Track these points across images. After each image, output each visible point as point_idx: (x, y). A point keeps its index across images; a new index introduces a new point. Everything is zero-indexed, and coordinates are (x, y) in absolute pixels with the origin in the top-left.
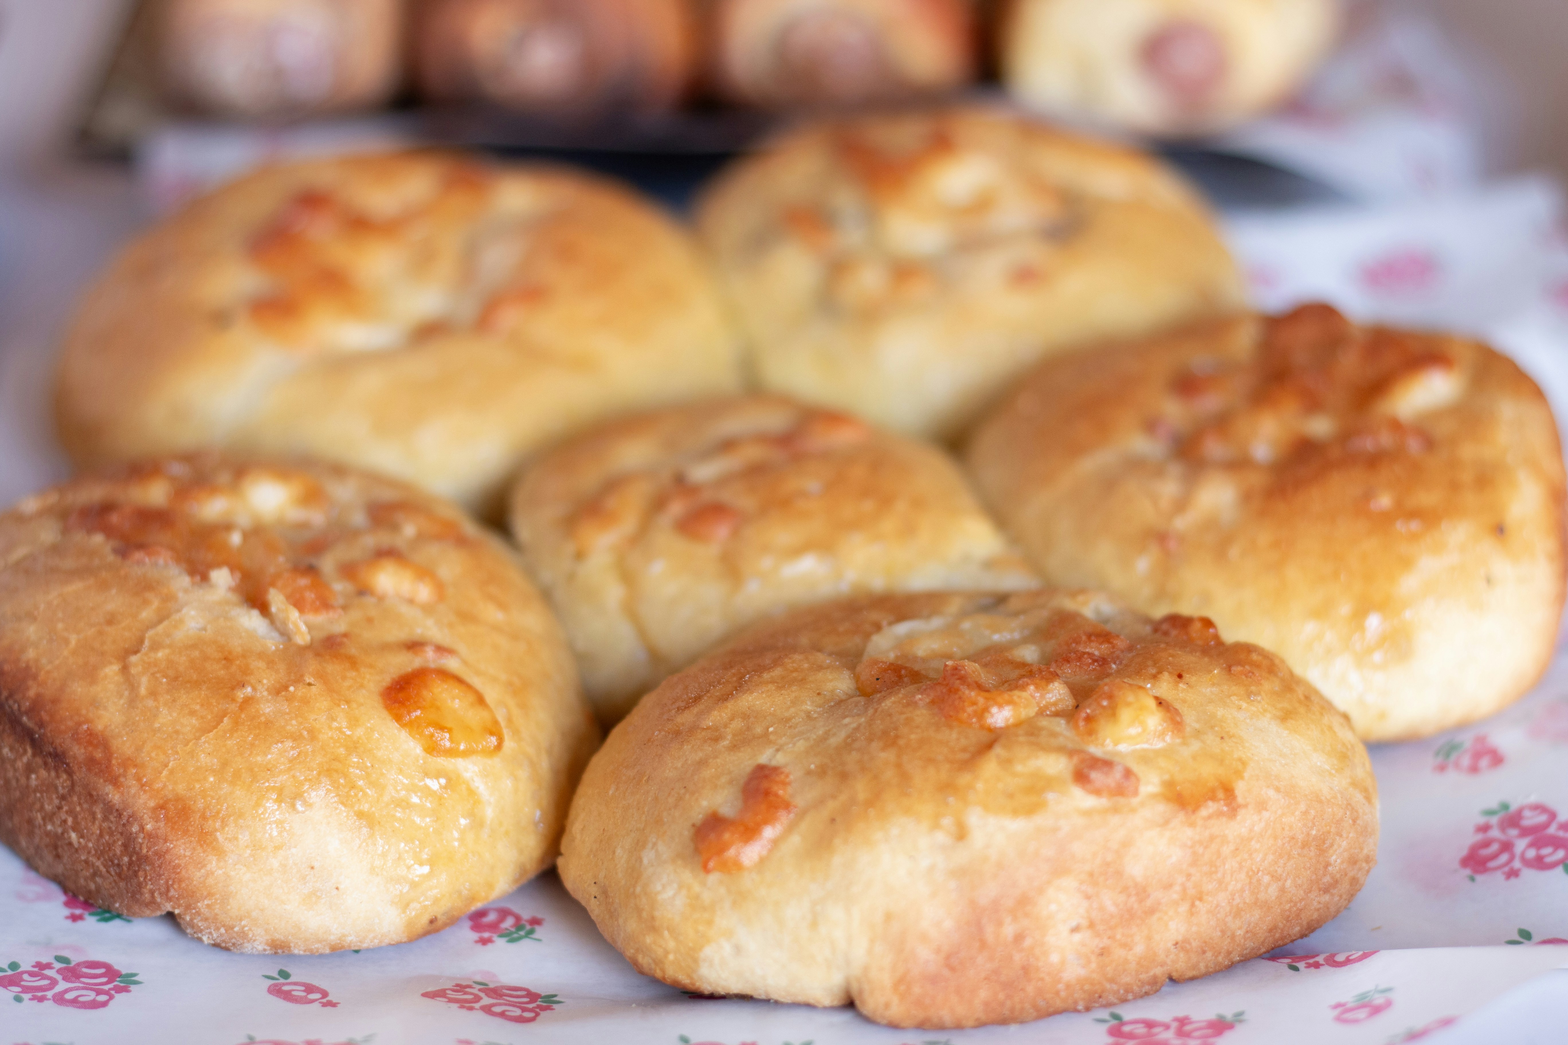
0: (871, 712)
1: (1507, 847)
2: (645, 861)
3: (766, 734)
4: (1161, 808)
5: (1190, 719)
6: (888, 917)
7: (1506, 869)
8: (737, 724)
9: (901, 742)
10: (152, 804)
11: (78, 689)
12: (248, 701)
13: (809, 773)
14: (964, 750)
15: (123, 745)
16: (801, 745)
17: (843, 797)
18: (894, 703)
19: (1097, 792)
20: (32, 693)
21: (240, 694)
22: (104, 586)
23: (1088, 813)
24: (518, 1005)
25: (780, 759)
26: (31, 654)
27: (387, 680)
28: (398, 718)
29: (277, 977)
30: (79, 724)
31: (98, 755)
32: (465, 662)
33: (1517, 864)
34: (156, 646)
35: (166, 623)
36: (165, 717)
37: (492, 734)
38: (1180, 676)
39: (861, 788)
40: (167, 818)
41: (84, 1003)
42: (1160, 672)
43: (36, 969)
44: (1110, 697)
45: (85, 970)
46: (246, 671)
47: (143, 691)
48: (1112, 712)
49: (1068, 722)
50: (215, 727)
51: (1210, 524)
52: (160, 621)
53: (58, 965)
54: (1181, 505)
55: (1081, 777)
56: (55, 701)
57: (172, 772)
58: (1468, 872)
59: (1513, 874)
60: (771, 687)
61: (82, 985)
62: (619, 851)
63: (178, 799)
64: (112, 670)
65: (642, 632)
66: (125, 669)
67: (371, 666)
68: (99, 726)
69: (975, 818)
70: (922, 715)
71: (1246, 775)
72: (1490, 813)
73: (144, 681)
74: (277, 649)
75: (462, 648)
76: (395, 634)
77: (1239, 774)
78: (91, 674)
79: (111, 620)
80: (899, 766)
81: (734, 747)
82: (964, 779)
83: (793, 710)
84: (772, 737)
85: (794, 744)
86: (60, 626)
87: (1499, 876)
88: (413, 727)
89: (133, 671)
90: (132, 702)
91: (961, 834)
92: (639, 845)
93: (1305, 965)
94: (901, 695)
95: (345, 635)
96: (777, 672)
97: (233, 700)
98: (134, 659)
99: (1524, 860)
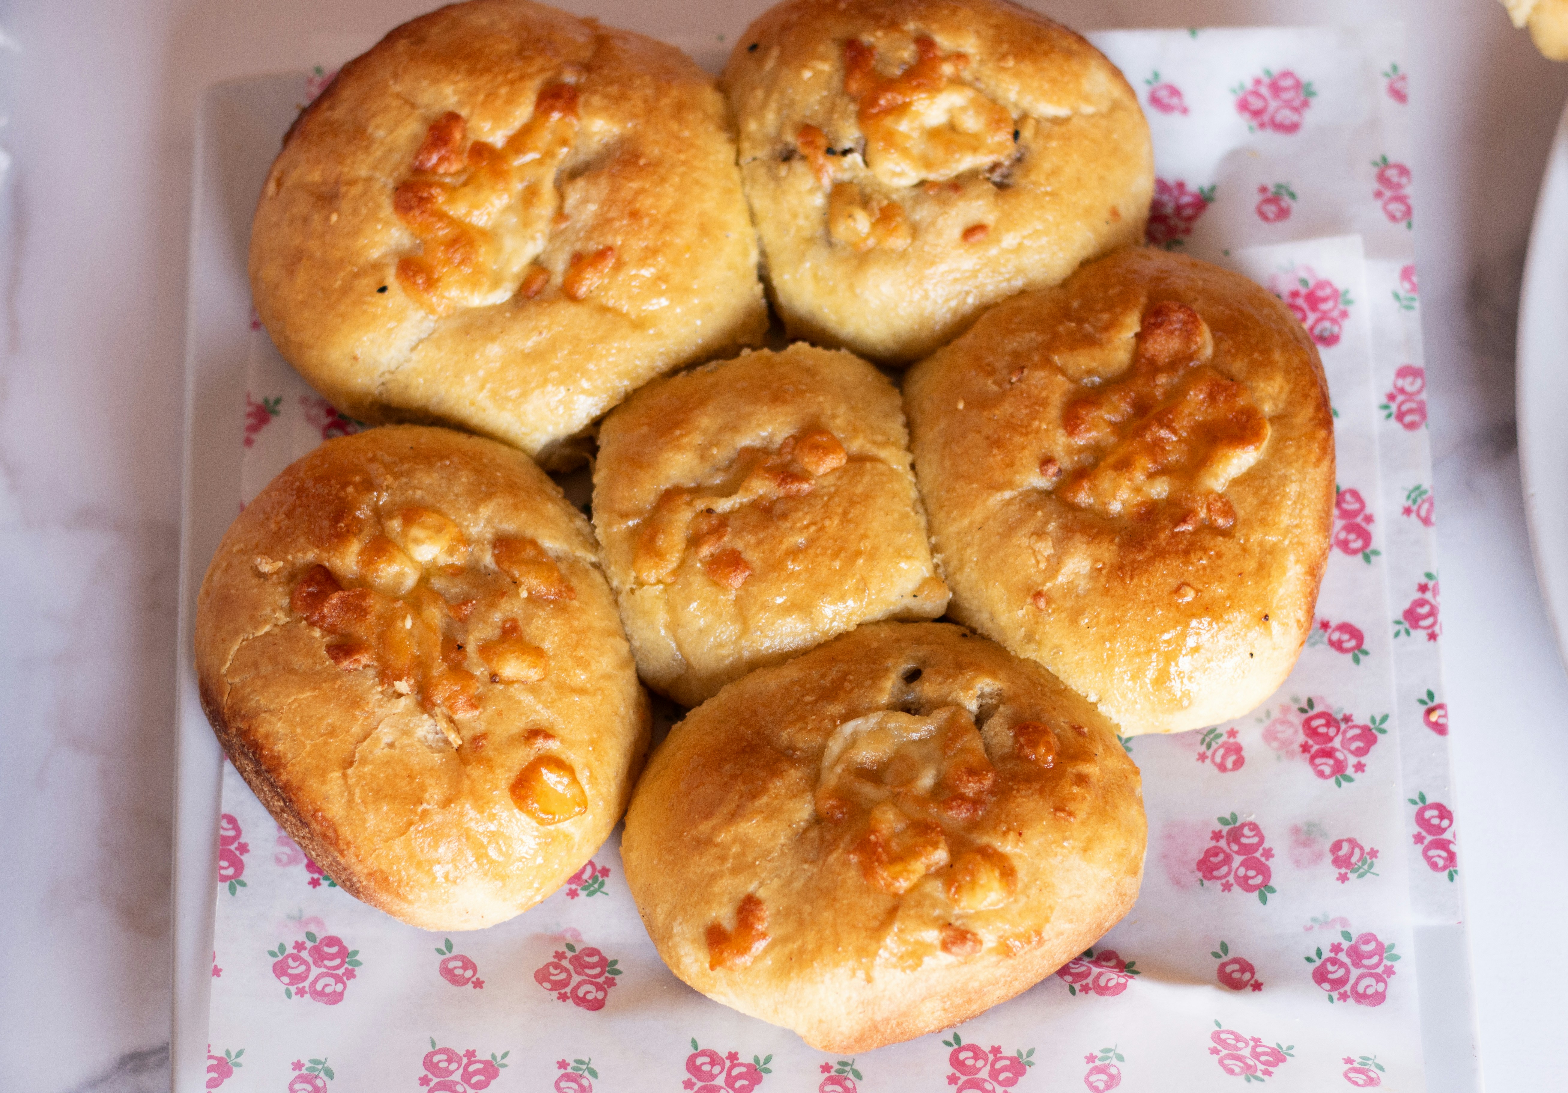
0: (821, 862)
1: (1228, 860)
2: (675, 931)
3: (753, 865)
4: (994, 959)
5: (1022, 874)
6: (821, 1021)
7: (1224, 881)
8: (735, 849)
9: (837, 905)
10: (365, 871)
11: (313, 783)
12: (425, 812)
13: (778, 912)
14: (875, 918)
15: (346, 832)
16: (776, 883)
17: (799, 943)
18: (836, 859)
19: (957, 955)
20: (284, 777)
21: (420, 809)
22: (327, 700)
23: (948, 967)
24: (594, 979)
25: (761, 894)
26: (279, 747)
27: (513, 775)
28: (521, 808)
29: (444, 949)
30: (316, 811)
31: (331, 834)
32: (562, 741)
33: (1231, 879)
34: (364, 761)
35: (368, 740)
36: (371, 820)
37: (579, 806)
38: (1020, 834)
39: (811, 939)
40: (376, 882)
41: (328, 995)
42: (1009, 829)
43: (296, 950)
44: (972, 875)
45: (326, 948)
46: (423, 788)
47: (358, 800)
48: (973, 884)
49: (943, 884)
50: (404, 833)
51: (1070, 589)
52: (365, 738)
53: (309, 945)
54: (1054, 568)
55: (945, 946)
56: (299, 789)
57: (378, 856)
58: (1200, 875)
59: (1227, 887)
60: (759, 817)
61: (325, 970)
62: (659, 910)
63: (382, 871)
64: (336, 775)
66: (345, 776)
67: (502, 766)
68: (329, 816)
69: (876, 973)
70: (852, 876)
71: (1052, 919)
72: (1223, 821)
73: (358, 792)
74: (441, 764)
75: (561, 726)
76: (518, 724)
77: (1047, 920)
78: (323, 774)
79: (332, 732)
80: (834, 926)
81: (734, 870)
82: (873, 946)
83: (772, 844)
84: (758, 870)
85: (771, 880)
86: (299, 730)
87: (1218, 885)
88: (531, 814)
89: (351, 780)
90: (351, 801)
91: (869, 980)
92: (671, 915)
93: (1080, 988)
94: (840, 851)
95: (484, 736)
96: (764, 799)
97: (416, 813)
98: (350, 771)
99: (1236, 876)
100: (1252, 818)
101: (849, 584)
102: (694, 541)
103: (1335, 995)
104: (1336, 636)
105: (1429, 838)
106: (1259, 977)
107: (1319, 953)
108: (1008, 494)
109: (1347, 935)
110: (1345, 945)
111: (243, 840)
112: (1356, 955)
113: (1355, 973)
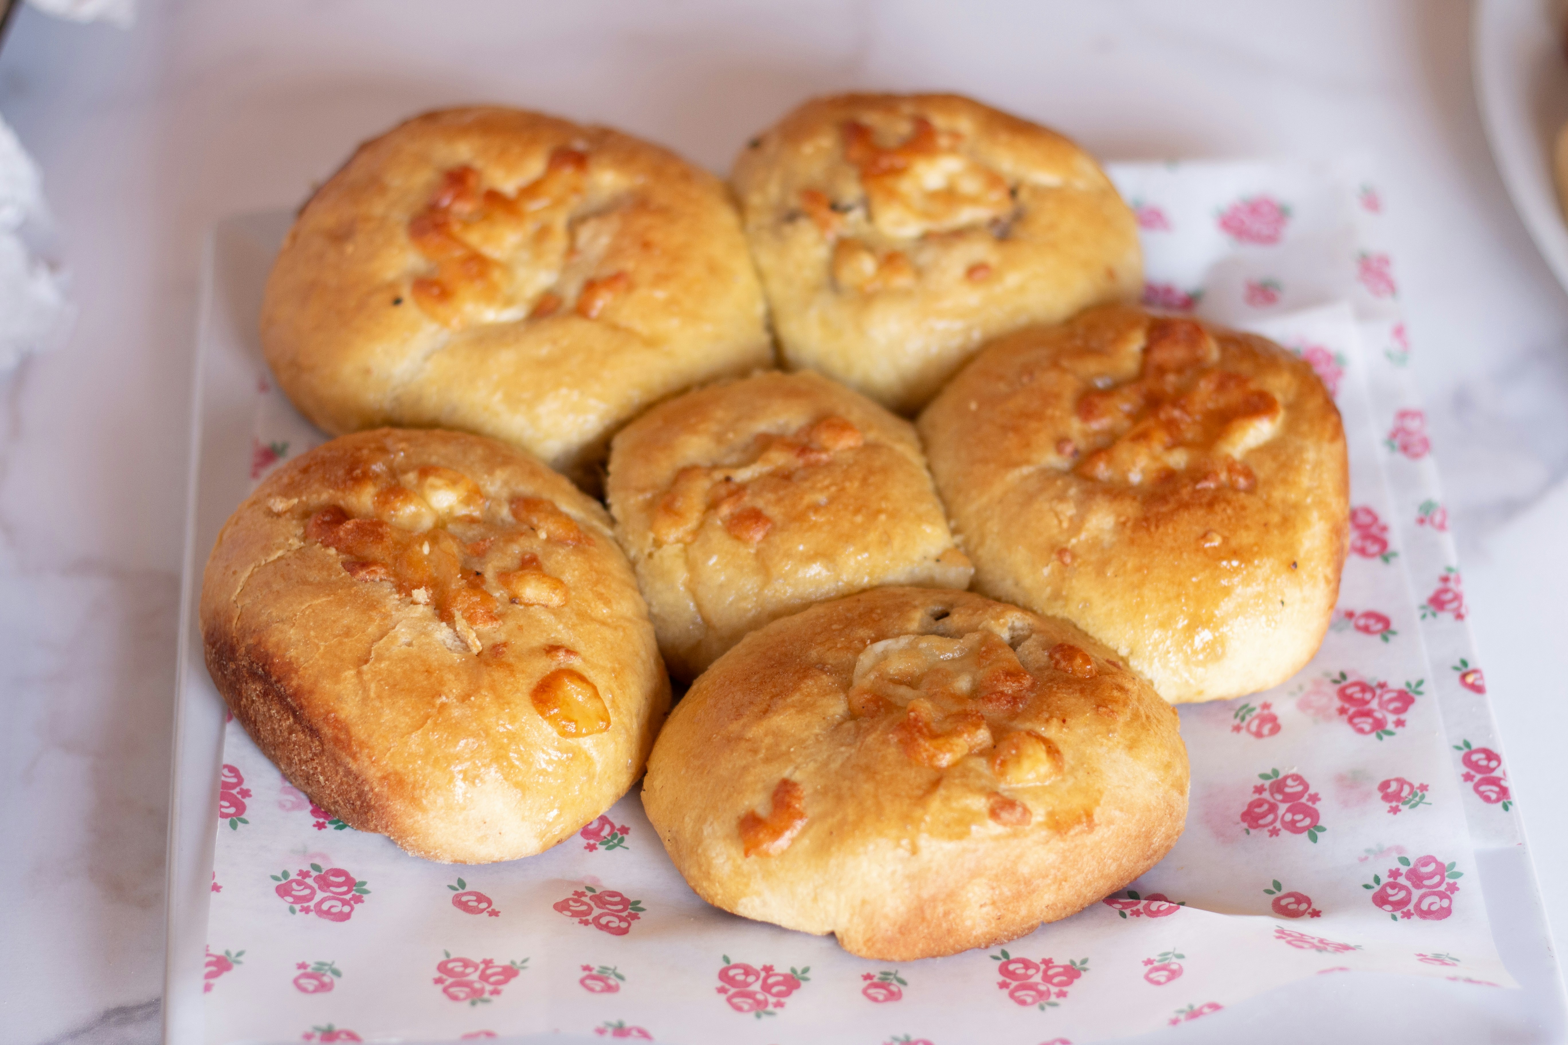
0: (858, 744)
1: (1273, 808)
2: (705, 833)
3: (788, 753)
4: (1044, 833)
5: (1069, 757)
6: (864, 902)
7: (1271, 828)
8: (769, 740)
9: (878, 777)
10: (379, 775)
11: (326, 685)
12: (443, 706)
13: (816, 791)
14: (919, 787)
15: (359, 732)
16: (812, 766)
17: (839, 816)
18: (874, 739)
19: (1005, 824)
20: (294, 683)
21: (438, 702)
22: (341, 603)
23: (997, 838)
24: (616, 913)
25: (797, 777)
26: (292, 653)
27: (534, 681)
28: (542, 714)
29: (458, 887)
30: (329, 713)
31: (342, 736)
32: (584, 660)
33: (1278, 825)
34: (380, 658)
35: (385, 639)
36: (387, 715)
37: (603, 720)
38: (1064, 721)
39: (851, 812)
40: (390, 786)
41: (335, 914)
42: (1051, 717)
43: (300, 878)
44: (1017, 748)
45: (332, 879)
46: (441, 682)
47: (372, 694)
48: (1018, 759)
49: (988, 762)
50: (422, 726)
51: (1094, 544)
52: (381, 638)
53: (314, 874)
54: (1077, 526)
55: (994, 814)
56: (311, 692)
57: (392, 755)
58: (1245, 825)
59: (1275, 832)
60: (792, 711)
61: (331, 895)
62: (687, 819)
63: (396, 773)
64: (350, 673)
65: (699, 606)
66: (359, 673)
67: (523, 672)
68: (342, 716)
69: (924, 841)
70: (892, 753)
71: (1102, 802)
72: (1264, 776)
73: (373, 686)
74: (461, 663)
75: (581, 647)
76: (539, 640)
77: (1097, 802)
78: (336, 675)
79: (348, 633)
80: (876, 796)
81: (767, 760)
82: (918, 812)
83: (806, 733)
84: (793, 756)
85: (807, 764)
86: (312, 633)
87: (1265, 832)
88: (552, 720)
89: (366, 677)
90: (365, 699)
91: (914, 851)
92: (701, 820)
93: (1131, 913)
94: (878, 732)
95: (505, 644)
96: (797, 697)
97: (434, 706)
98: (365, 668)
99: (1283, 822)
100: (1294, 771)
101: (873, 536)
102: (713, 505)
103: (1398, 914)
104: (1362, 622)
105: (1478, 777)
106: (1315, 906)
107: (1377, 880)
108: (1026, 470)
109: (1404, 861)
110: (1404, 869)
111: (245, 786)
112: (1416, 877)
113: (1416, 894)
